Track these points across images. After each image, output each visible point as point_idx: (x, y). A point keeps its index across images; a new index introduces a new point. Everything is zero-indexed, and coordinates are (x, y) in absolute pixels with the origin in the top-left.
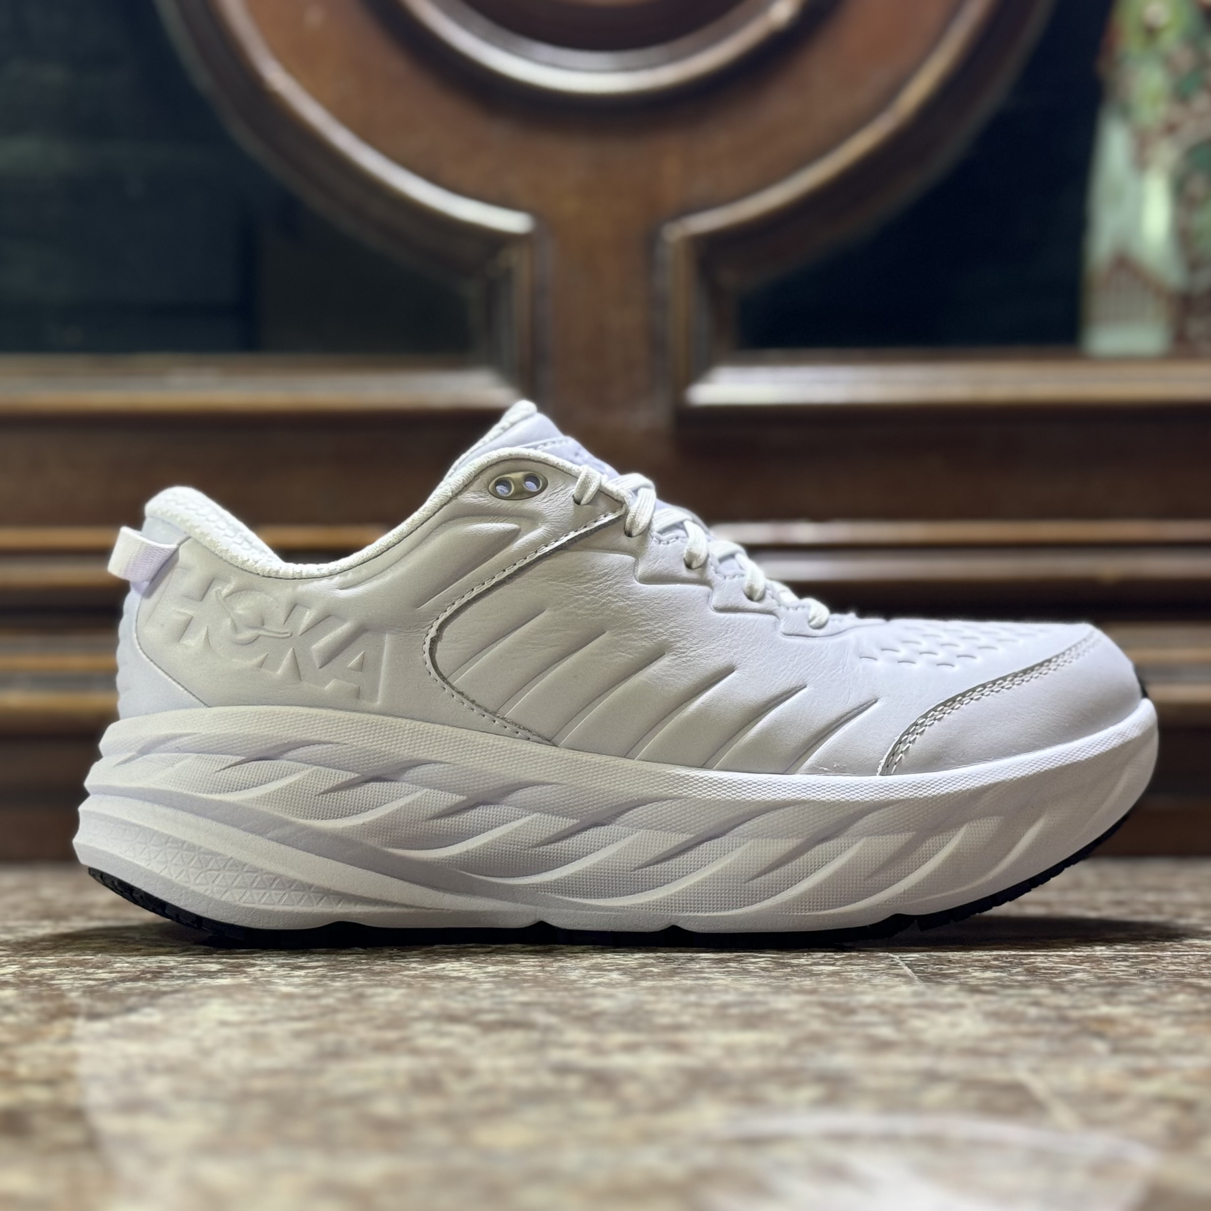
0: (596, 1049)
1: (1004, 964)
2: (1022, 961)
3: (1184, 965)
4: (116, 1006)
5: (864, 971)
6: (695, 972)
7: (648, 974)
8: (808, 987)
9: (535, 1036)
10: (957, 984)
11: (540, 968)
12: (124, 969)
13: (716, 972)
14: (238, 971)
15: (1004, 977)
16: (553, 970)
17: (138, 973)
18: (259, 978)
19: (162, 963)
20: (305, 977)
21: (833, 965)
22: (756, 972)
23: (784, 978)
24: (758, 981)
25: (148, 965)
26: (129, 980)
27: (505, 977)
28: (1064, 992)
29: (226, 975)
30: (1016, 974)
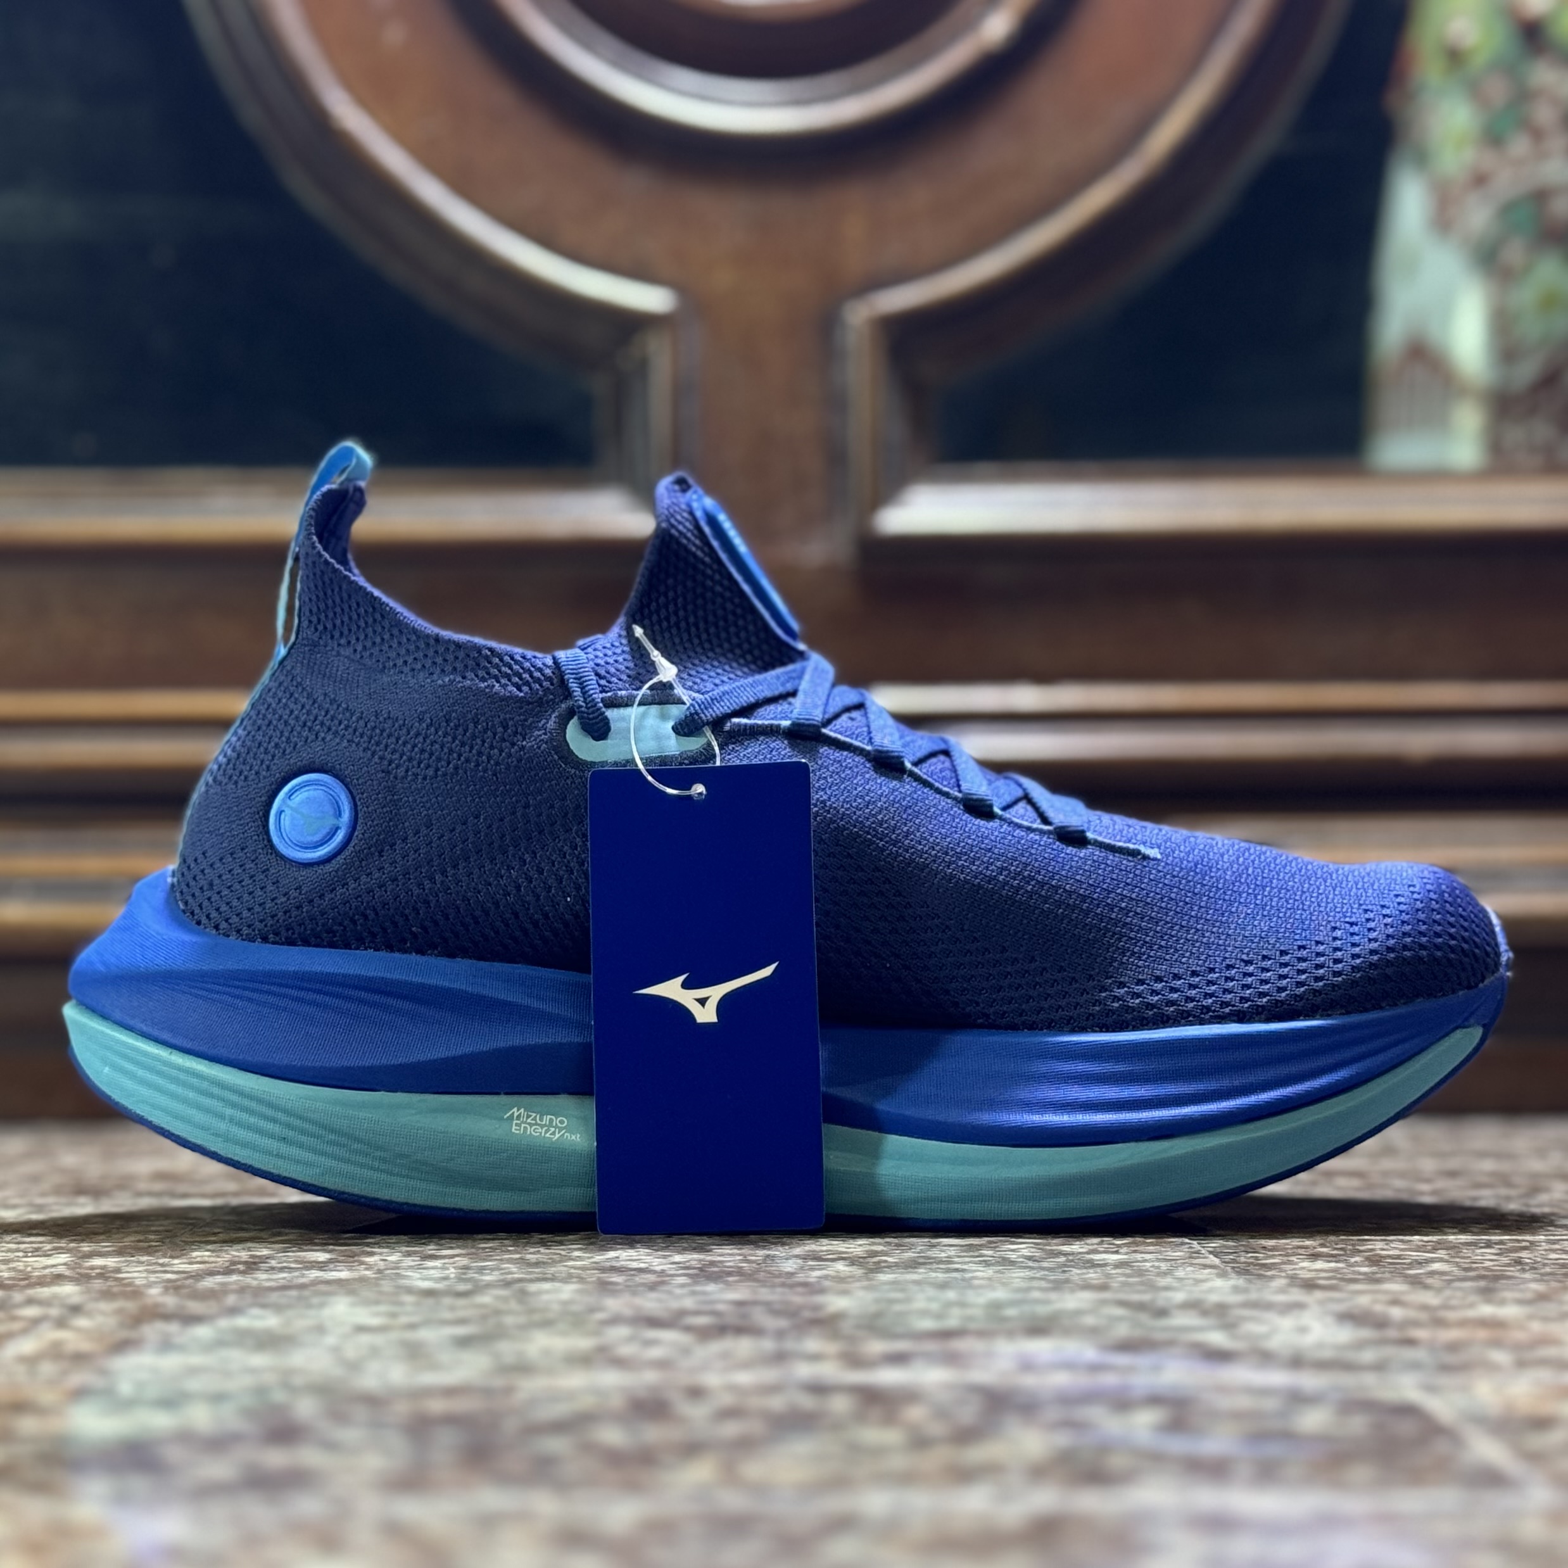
0: (854, 1360)
1: (1336, 1252)
5: (1158, 1260)
6: (941, 1262)
7: (883, 1265)
8: (1095, 1282)
9: (768, 1345)
10: (1283, 1277)
11: (740, 1258)
12: (206, 1259)
13: (969, 1262)
14: (355, 1262)
15: (1343, 1268)
16: (759, 1260)
17: (227, 1264)
18: (385, 1269)
21: (1117, 1252)
22: (1022, 1262)
23: (1060, 1270)
24: (1027, 1273)
26: (219, 1273)
27: (701, 1269)
28: (1426, 1287)
29: (341, 1266)
30: (1356, 1264)
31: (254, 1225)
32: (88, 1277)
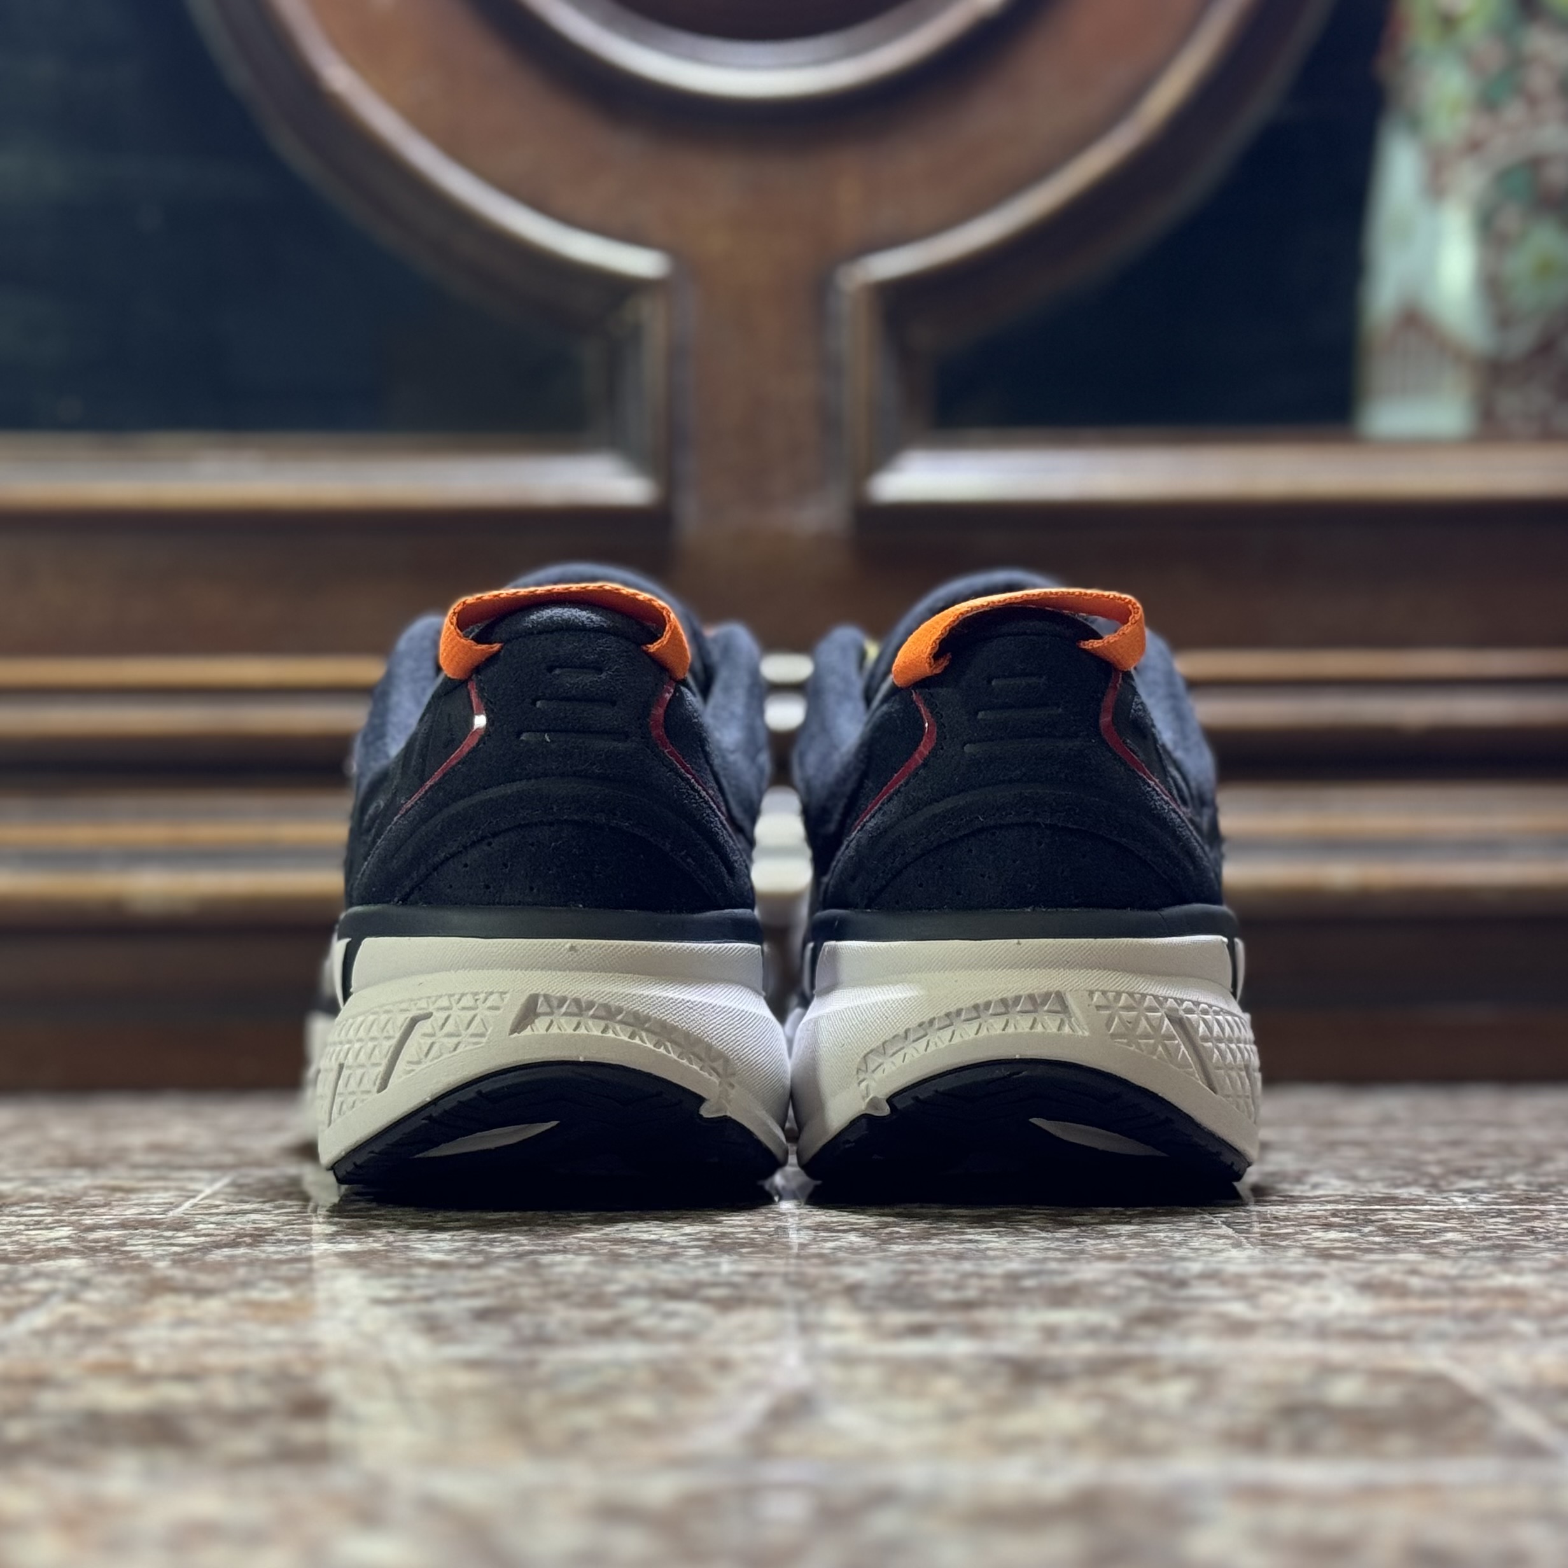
0: (881, 1332)
2: (1369, 1217)
5: (1171, 1231)
6: (954, 1233)
7: (898, 1235)
8: (1110, 1252)
9: (790, 1316)
10: (1299, 1247)
11: (752, 1229)
12: (211, 1232)
13: (983, 1233)
14: (362, 1234)
15: (1356, 1238)
16: (771, 1231)
17: (233, 1237)
19: (255, 1223)
21: (1129, 1223)
22: (1034, 1233)
23: (1075, 1241)
24: (1042, 1244)
25: (240, 1226)
26: (227, 1245)
27: (713, 1241)
28: (1444, 1257)
29: (349, 1238)
30: (1371, 1234)
31: (258, 1197)
32: (94, 1250)
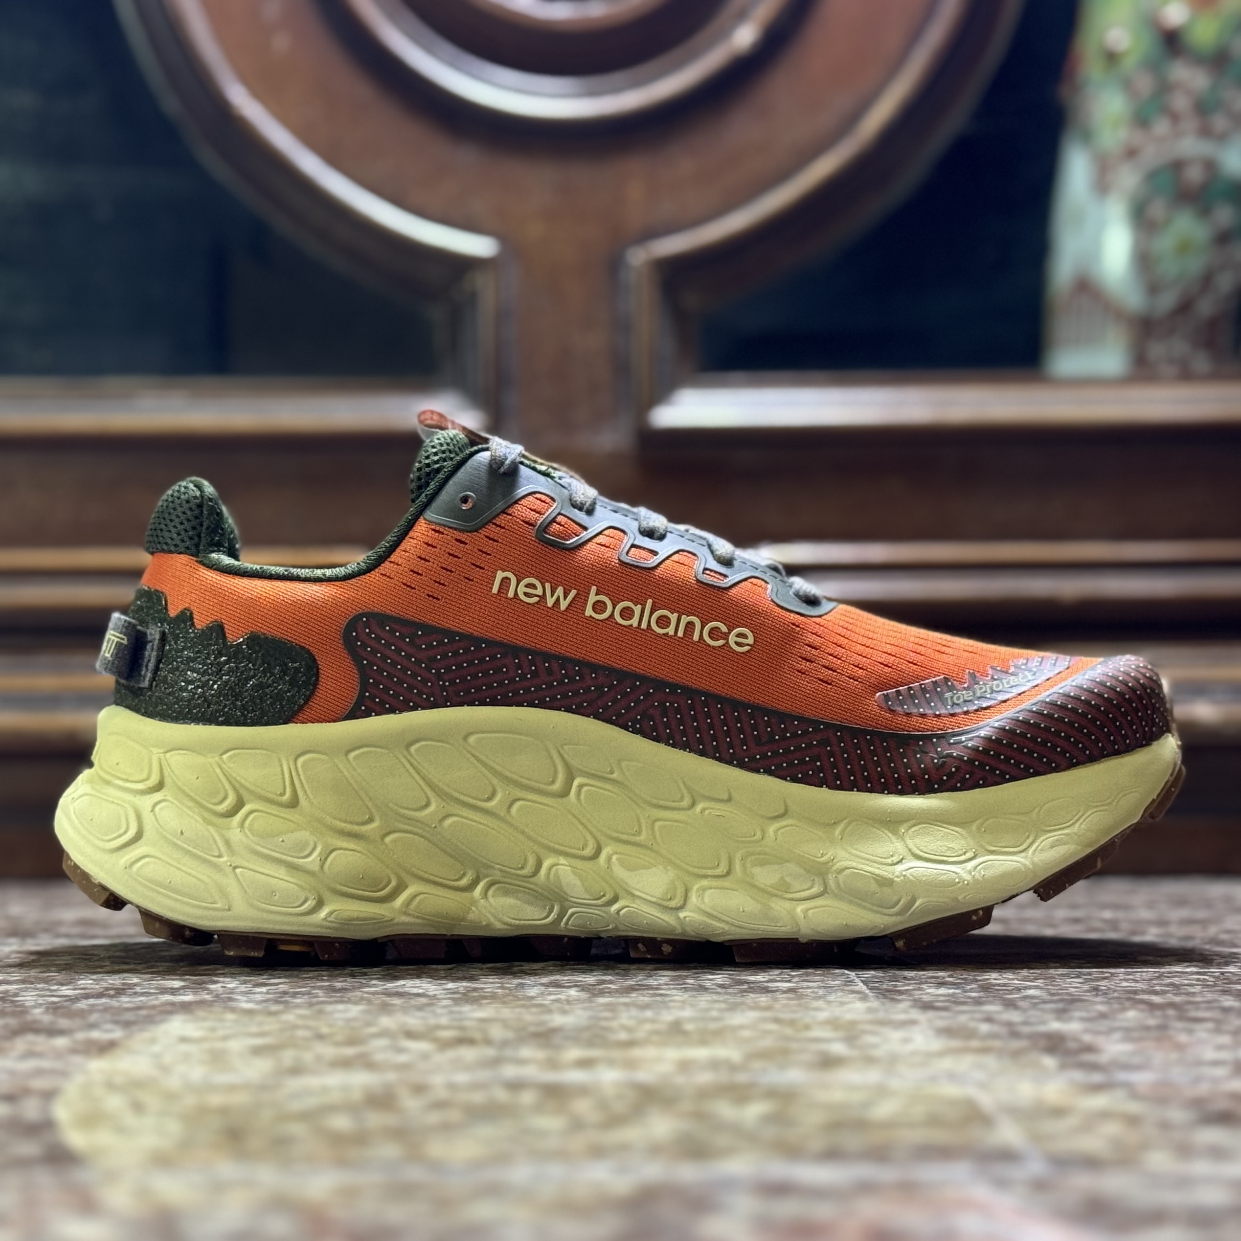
0: (553, 1064)
1: (959, 981)
3: (1137, 981)
4: (77, 1022)
5: (819, 987)
6: (652, 988)
8: (763, 1004)
9: (490, 1052)
10: (911, 1000)
11: (499, 985)
12: (88, 986)
13: (673, 989)
14: (201, 988)
15: (959, 993)
16: (512, 987)
17: (102, 990)
18: (221, 994)
20: (268, 993)
21: (789, 981)
22: (713, 989)
23: (740, 995)
24: (714, 997)
26: (92, 997)
27: (464, 994)
28: (1016, 1008)
29: (189, 991)
30: (970, 990)
31: (136, 960)
